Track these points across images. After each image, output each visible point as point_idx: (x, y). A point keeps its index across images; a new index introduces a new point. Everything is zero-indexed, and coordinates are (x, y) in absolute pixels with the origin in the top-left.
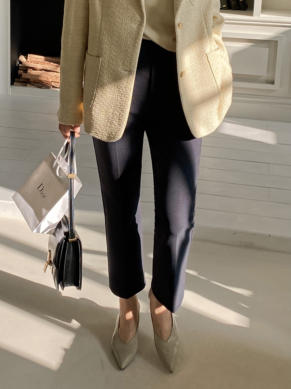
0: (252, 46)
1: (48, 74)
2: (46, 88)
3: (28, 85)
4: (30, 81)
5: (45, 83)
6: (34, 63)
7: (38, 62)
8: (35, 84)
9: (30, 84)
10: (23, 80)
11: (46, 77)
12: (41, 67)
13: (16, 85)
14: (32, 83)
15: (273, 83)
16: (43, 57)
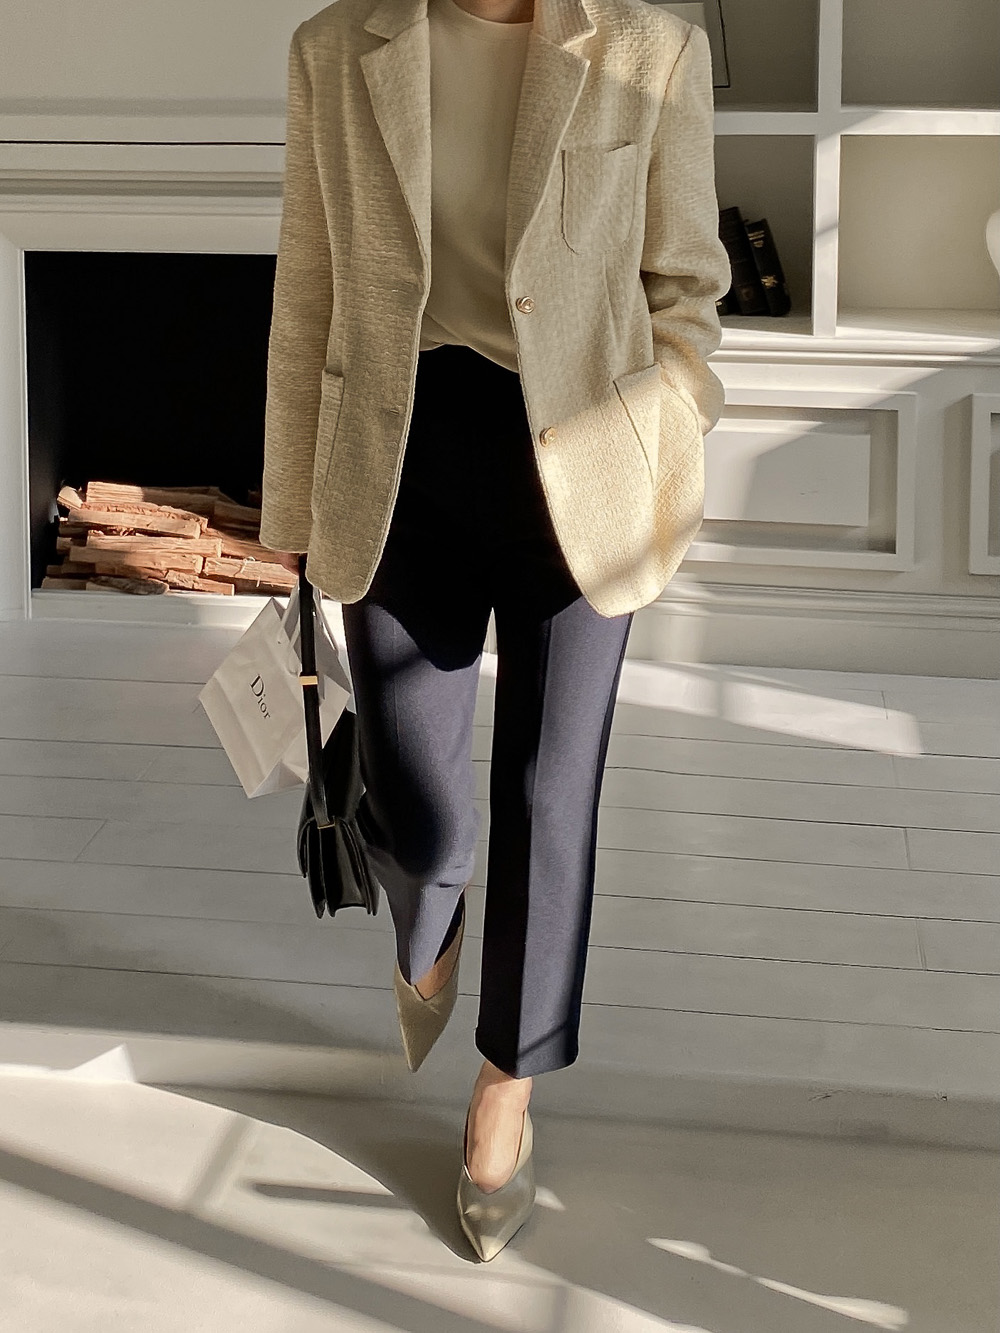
0: (815, 429)
1: (156, 546)
2: (150, 593)
3: (89, 585)
4: (98, 571)
5: (146, 574)
6: (108, 510)
7: (123, 505)
8: (115, 581)
9: (94, 582)
10: (72, 570)
11: (150, 556)
12: (130, 522)
13: (49, 588)
14: (103, 578)
15: (890, 547)
16: (135, 490)
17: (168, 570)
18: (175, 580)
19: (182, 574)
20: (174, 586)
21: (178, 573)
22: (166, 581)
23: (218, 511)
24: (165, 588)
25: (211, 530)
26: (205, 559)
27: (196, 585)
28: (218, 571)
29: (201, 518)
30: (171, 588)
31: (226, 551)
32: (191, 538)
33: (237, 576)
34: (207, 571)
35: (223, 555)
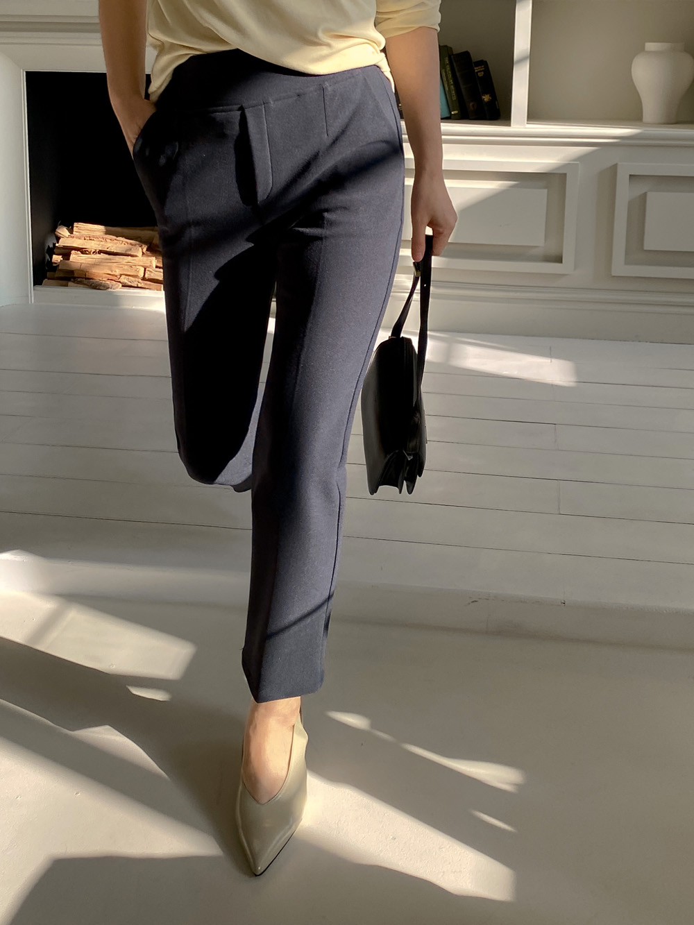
1: (113, 261)
3: (70, 283)
4: (76, 275)
5: (106, 277)
6: (85, 240)
7: (94, 237)
8: (86, 281)
9: (74, 282)
11: (109, 267)
12: (97, 246)
13: (47, 285)
14: (79, 280)
15: (559, 259)
16: (101, 228)
17: (121, 275)
18: (126, 281)
19: (130, 278)
20: (124, 285)
21: (127, 277)
22: (120, 282)
25: (148, 253)
26: (145, 269)
27: (139, 284)
28: (153, 276)
29: (144, 245)
32: (136, 256)
34: (146, 276)
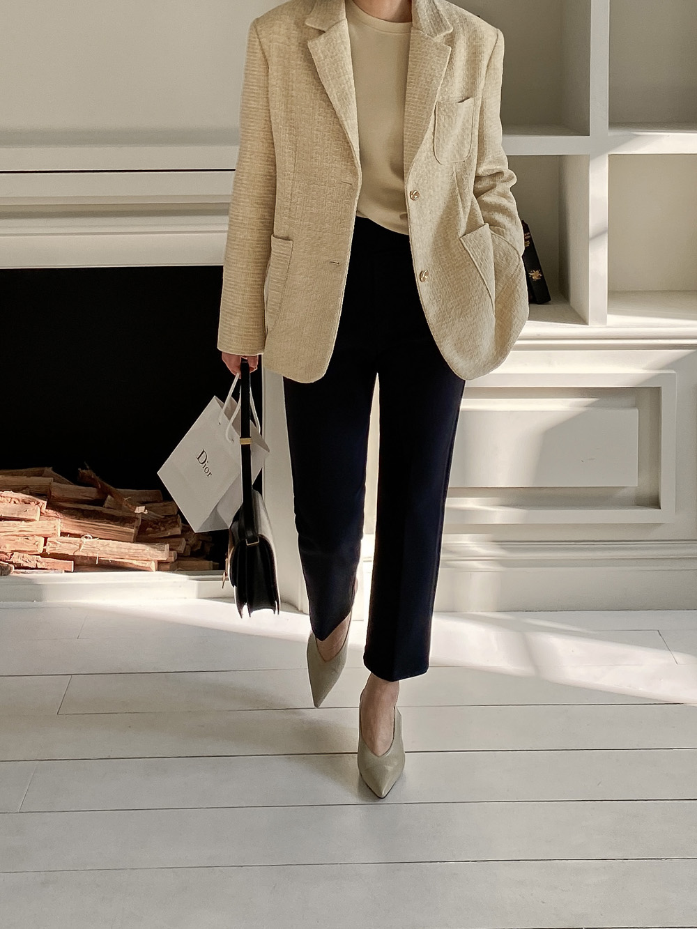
17: (13, 552)
18: (20, 561)
19: (25, 555)
20: (19, 567)
21: (21, 554)
22: (12, 563)
23: (55, 493)
24: (11, 569)
25: (51, 512)
26: (46, 539)
27: (39, 564)
28: (59, 550)
29: (40, 501)
30: (15, 568)
31: (65, 530)
32: (33, 520)
33: (76, 554)
34: (49, 551)
35: (63, 534)
